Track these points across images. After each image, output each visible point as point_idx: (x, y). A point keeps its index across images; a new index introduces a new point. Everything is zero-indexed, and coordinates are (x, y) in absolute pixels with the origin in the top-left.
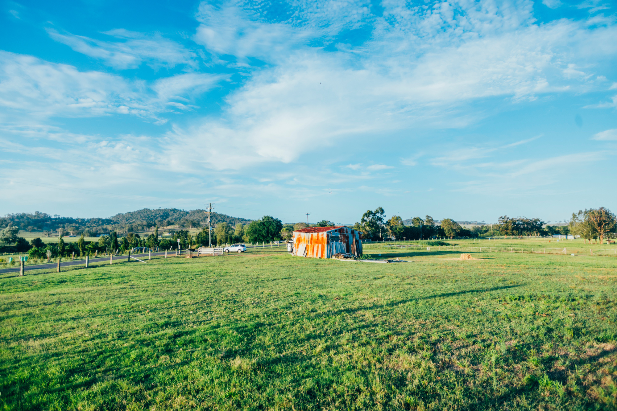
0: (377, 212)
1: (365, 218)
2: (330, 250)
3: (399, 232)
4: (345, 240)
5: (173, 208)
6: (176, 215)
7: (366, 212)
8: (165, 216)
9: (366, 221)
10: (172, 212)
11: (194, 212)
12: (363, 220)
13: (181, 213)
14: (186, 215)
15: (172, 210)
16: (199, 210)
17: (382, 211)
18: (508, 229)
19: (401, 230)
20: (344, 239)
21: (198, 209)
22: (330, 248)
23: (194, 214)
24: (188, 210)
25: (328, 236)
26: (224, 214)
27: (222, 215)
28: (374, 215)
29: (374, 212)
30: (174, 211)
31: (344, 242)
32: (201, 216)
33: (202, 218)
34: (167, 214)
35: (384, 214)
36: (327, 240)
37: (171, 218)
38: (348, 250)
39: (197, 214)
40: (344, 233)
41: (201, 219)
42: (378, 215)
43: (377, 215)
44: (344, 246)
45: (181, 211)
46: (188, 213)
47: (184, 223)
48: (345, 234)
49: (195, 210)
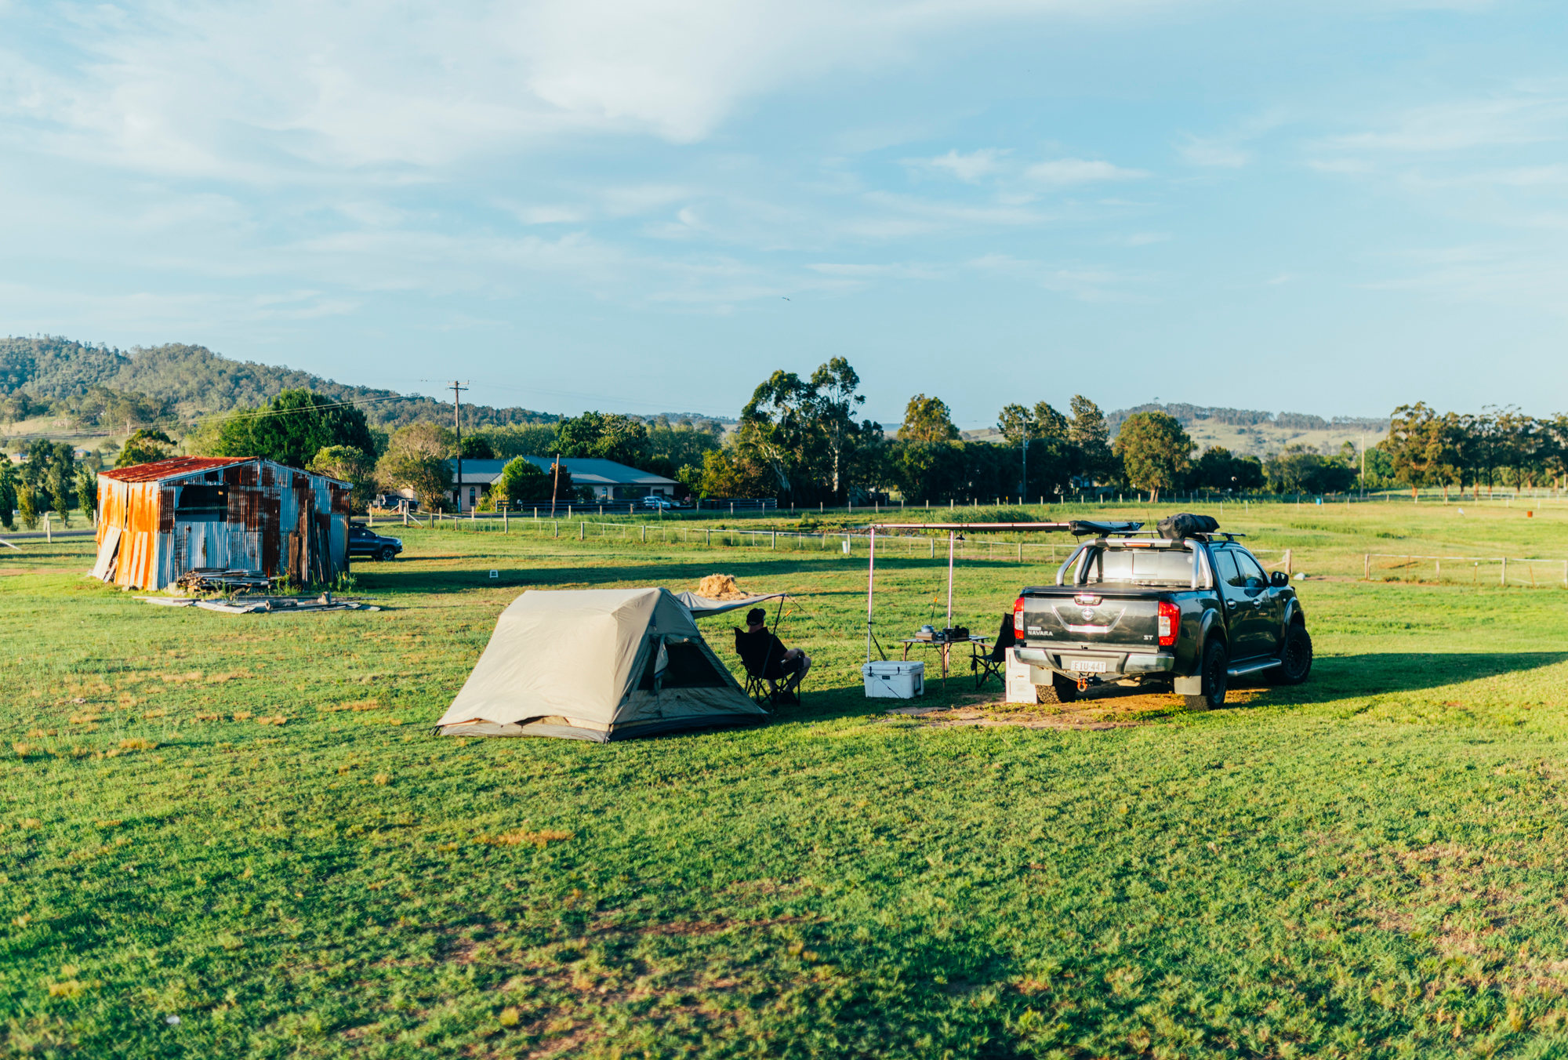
0: (823, 379)
1: (767, 407)
2: (177, 556)
3: (911, 468)
4: (257, 516)
5: (54, 335)
6: (67, 372)
7: (766, 377)
8: (16, 374)
9: (763, 418)
10: (50, 354)
11: (154, 358)
12: (752, 414)
13: (92, 359)
14: (114, 371)
15: (44, 347)
16: (178, 346)
17: (849, 377)
18: (1424, 461)
19: (922, 457)
20: (250, 512)
21: (172, 342)
22: (178, 547)
23: (153, 367)
24: (125, 347)
25: (165, 497)
26: (294, 367)
27: (289, 373)
28: (811, 391)
29: (806, 378)
30: (59, 349)
31: (249, 524)
32: (187, 377)
33: (193, 384)
34: (23, 365)
35: (858, 391)
36: (163, 514)
37: (43, 381)
38: (271, 558)
39: (170, 365)
40: (254, 484)
41: (184, 392)
42: (831, 393)
43: (822, 391)
44: (253, 540)
45: (88, 350)
46: (123, 359)
47: (99, 408)
48: (259, 489)
49: (160, 345)
